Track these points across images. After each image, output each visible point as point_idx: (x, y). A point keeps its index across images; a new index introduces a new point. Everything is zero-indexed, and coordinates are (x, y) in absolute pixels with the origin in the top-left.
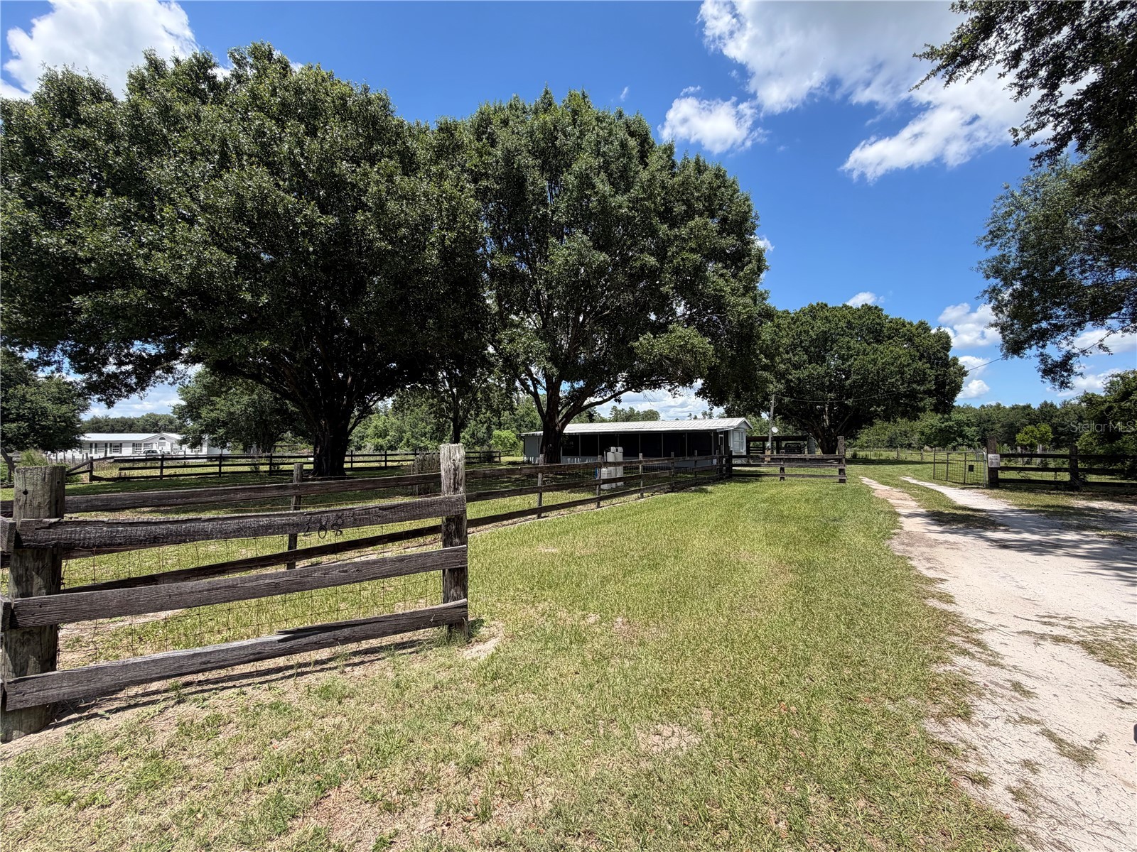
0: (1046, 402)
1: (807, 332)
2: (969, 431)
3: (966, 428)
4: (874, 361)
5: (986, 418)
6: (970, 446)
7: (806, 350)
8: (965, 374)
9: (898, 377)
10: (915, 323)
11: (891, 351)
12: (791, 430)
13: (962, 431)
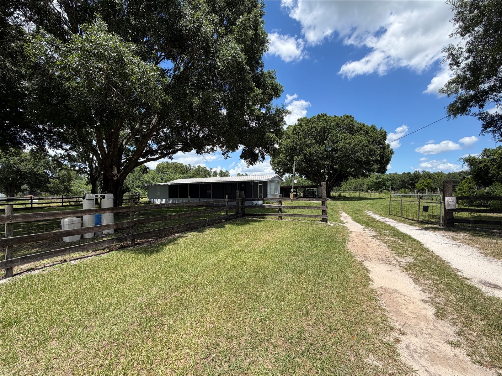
0: (416, 171)
1: (315, 127)
2: (388, 183)
3: (387, 182)
4: (349, 144)
5: (393, 178)
6: (388, 190)
7: (314, 137)
8: (392, 153)
9: (361, 152)
10: (370, 126)
11: (358, 138)
12: (309, 183)
13: (385, 183)
